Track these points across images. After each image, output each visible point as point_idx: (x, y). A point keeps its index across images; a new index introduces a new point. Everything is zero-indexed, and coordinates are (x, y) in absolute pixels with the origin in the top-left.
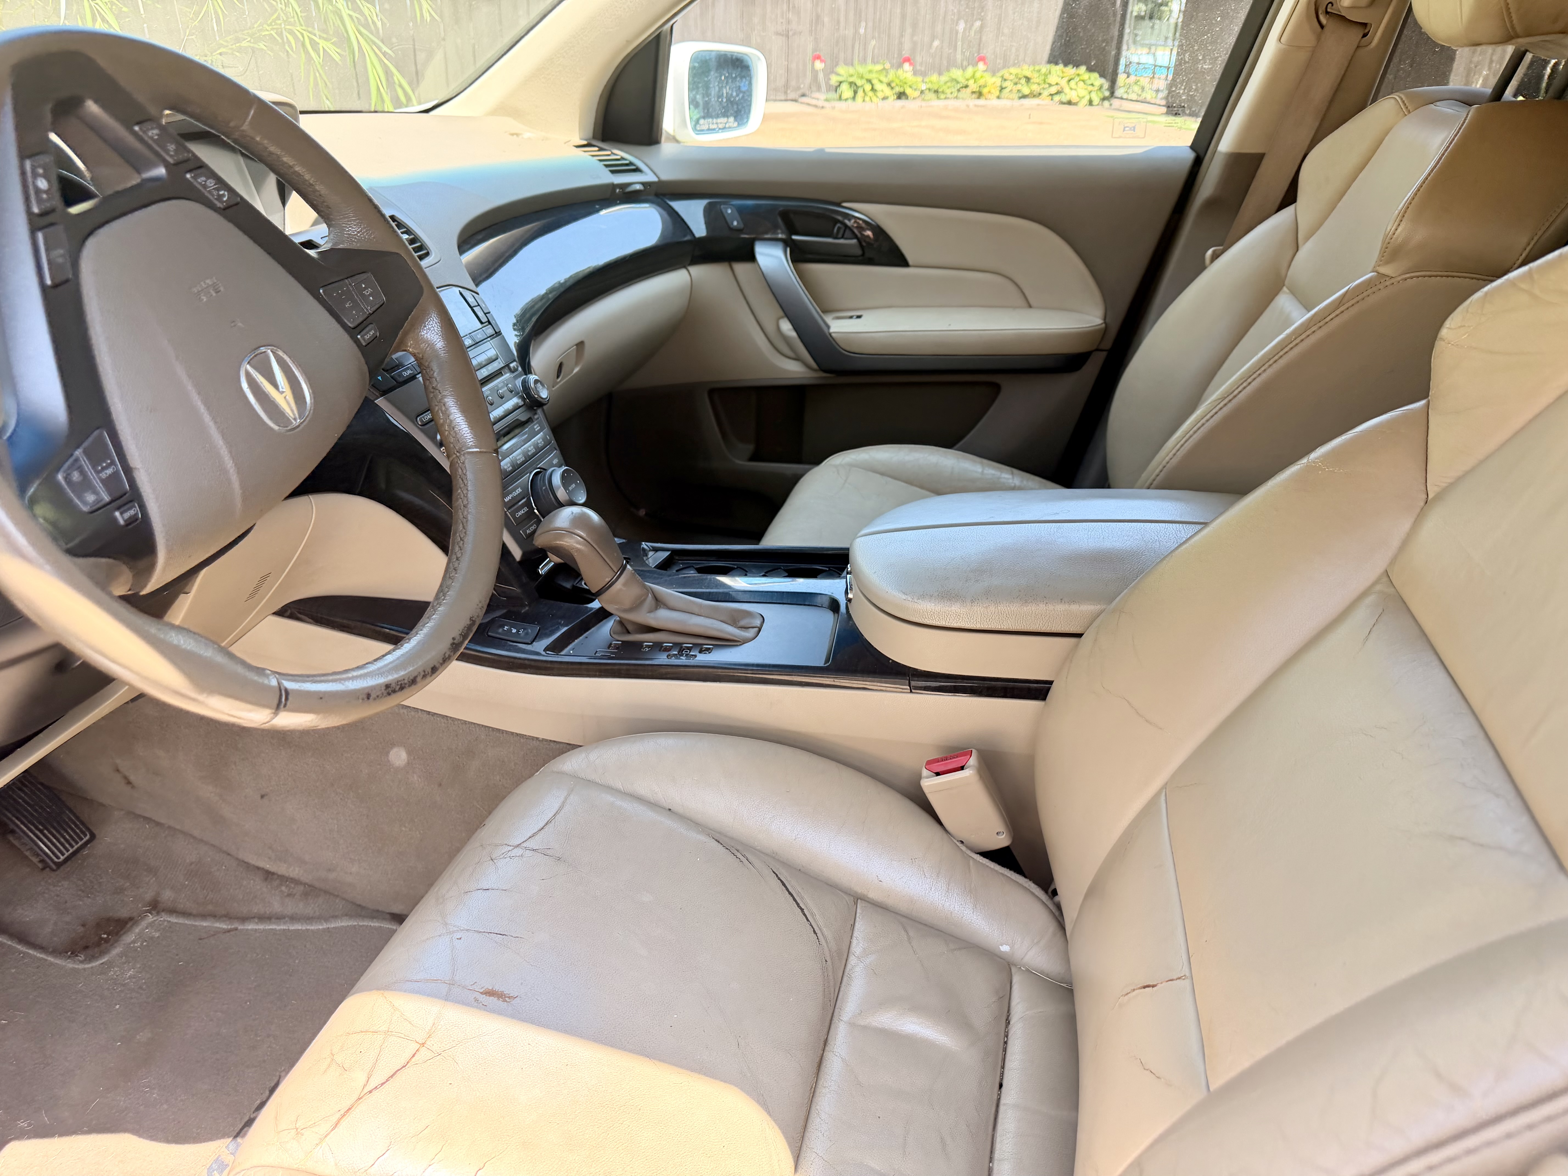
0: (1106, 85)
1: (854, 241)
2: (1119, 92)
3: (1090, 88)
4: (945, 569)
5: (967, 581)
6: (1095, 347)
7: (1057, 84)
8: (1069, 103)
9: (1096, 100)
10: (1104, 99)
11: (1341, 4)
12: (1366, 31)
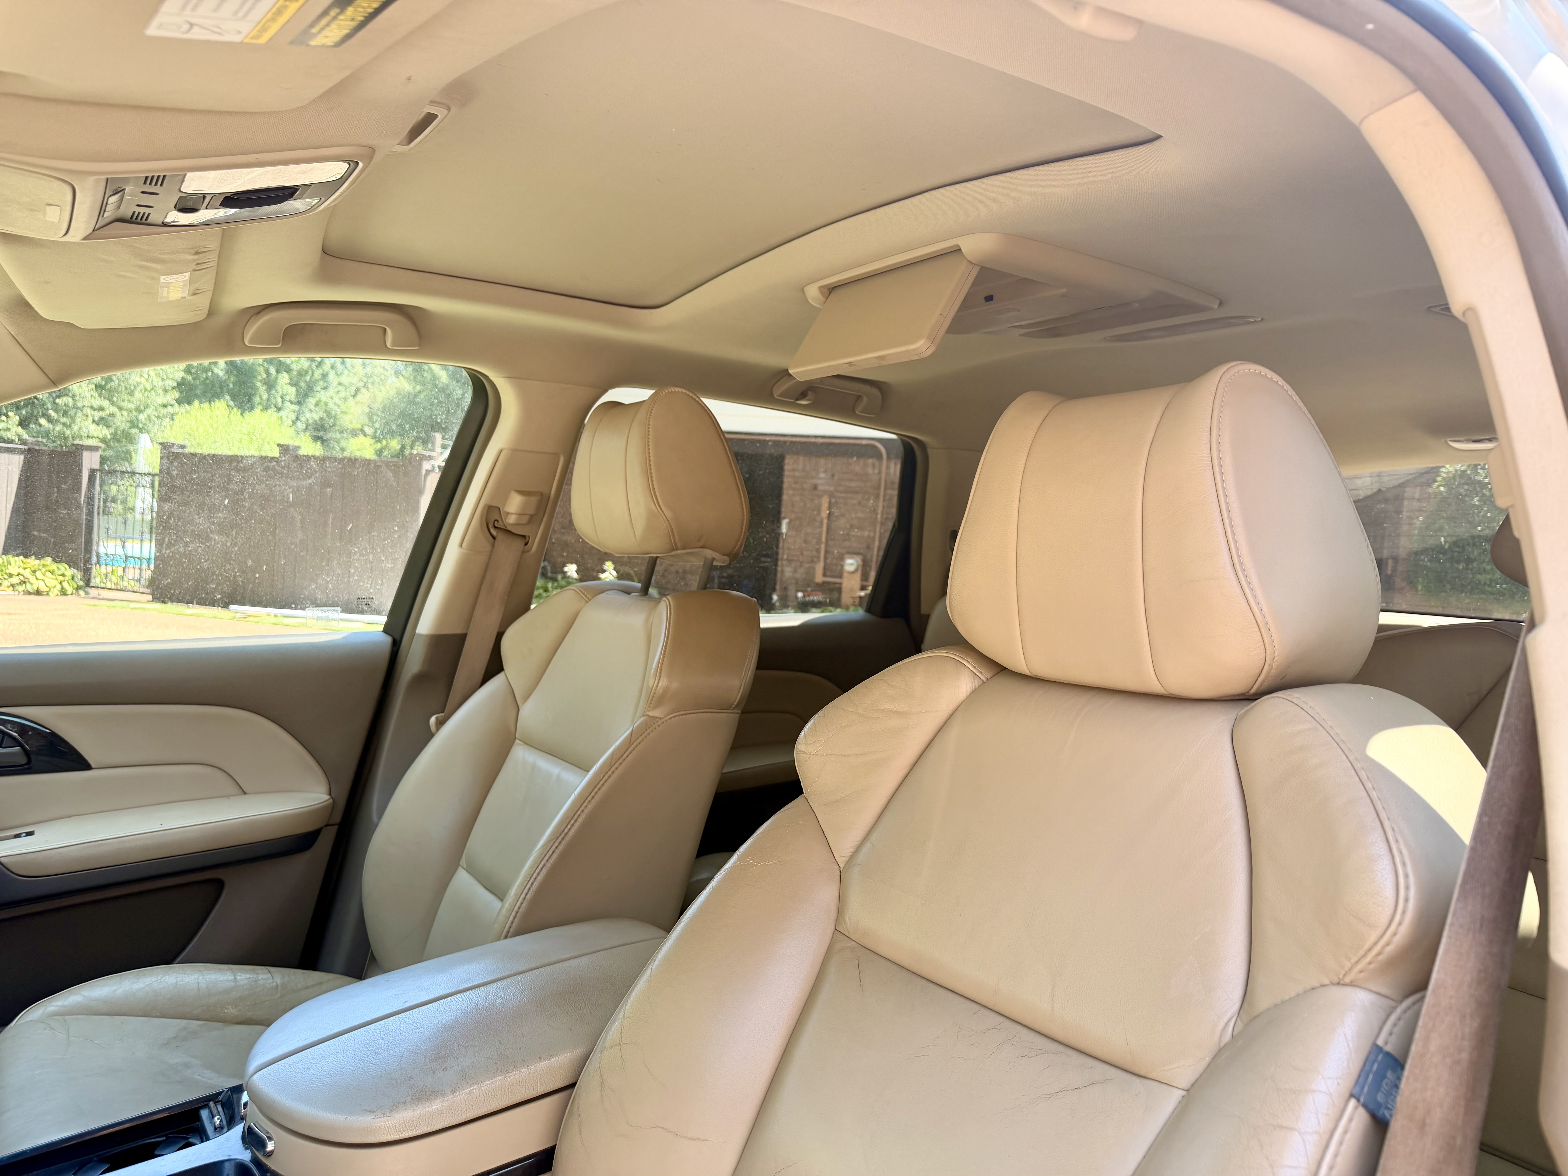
0: (79, 575)
1: (17, 749)
2: (95, 581)
3: (61, 578)
4: (400, 1069)
5: (434, 1073)
6: (324, 824)
7: (19, 574)
8: (38, 593)
9: (69, 589)
10: (78, 588)
11: (507, 521)
12: (527, 541)
